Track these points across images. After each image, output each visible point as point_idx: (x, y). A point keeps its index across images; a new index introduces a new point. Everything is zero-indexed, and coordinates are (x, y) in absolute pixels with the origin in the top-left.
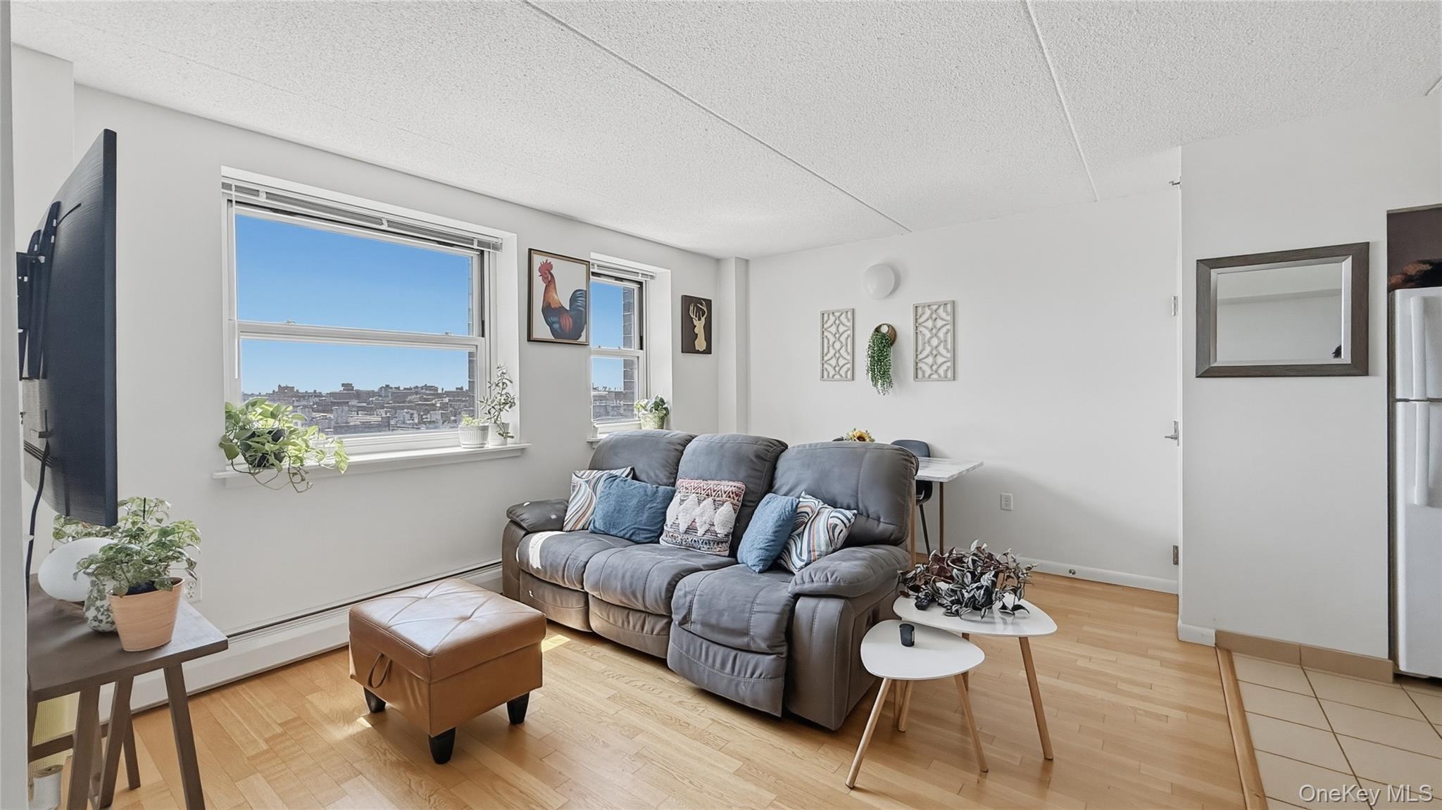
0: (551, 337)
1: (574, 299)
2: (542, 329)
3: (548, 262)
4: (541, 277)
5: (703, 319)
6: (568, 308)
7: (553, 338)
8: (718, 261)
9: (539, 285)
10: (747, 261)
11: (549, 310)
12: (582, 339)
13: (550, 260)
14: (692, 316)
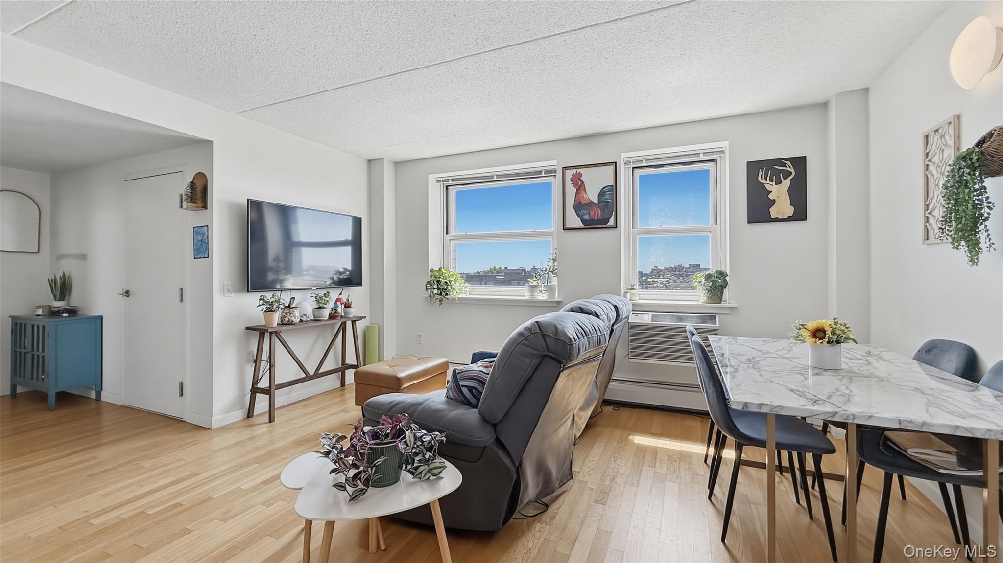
0: (582, 226)
1: (602, 194)
2: (574, 221)
3: (578, 172)
4: (573, 185)
5: (786, 183)
6: (597, 202)
7: (583, 226)
8: (825, 105)
9: (571, 190)
10: (866, 90)
11: (579, 207)
12: (611, 223)
13: (579, 170)
14: (763, 181)
